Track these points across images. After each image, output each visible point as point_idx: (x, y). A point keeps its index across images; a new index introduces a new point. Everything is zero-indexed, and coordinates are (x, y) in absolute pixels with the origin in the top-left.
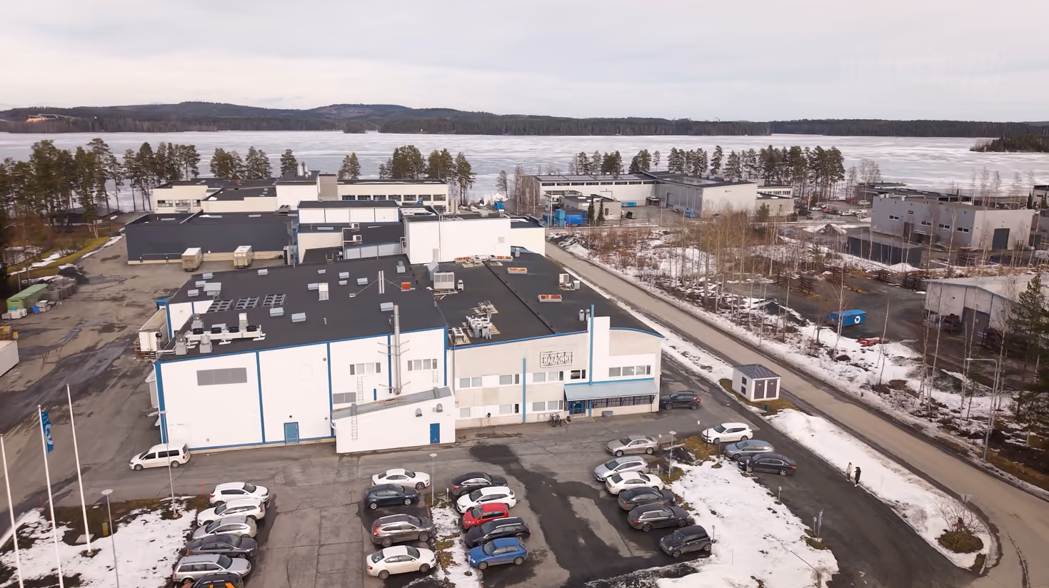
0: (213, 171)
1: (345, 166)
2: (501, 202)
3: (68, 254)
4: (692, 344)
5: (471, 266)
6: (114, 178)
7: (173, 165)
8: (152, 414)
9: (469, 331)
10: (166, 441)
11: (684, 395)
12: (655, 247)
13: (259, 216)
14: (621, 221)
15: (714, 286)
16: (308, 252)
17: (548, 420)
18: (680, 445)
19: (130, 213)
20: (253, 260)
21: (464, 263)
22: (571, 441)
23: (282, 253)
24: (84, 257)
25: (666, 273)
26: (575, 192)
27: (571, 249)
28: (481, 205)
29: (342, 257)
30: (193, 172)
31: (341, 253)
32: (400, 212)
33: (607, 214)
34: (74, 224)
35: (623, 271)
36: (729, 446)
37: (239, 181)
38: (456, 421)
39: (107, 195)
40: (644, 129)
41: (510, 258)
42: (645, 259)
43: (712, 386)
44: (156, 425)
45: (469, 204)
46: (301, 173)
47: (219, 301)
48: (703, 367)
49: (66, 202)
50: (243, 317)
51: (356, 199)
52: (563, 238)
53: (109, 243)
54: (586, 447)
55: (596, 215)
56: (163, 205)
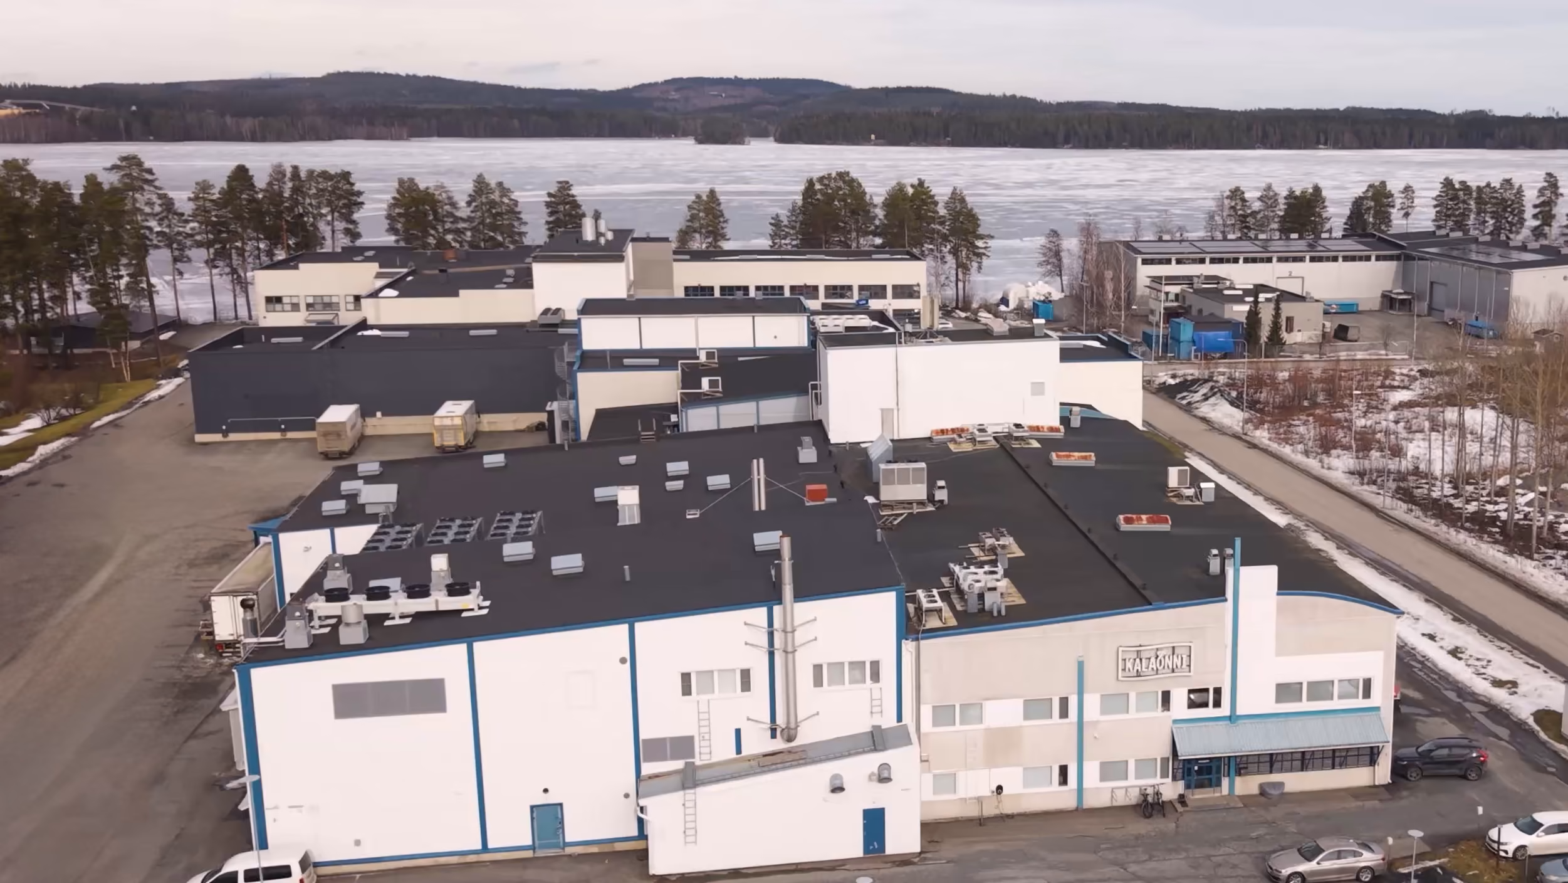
0: (392, 230)
1: (693, 218)
2: (1047, 301)
3: (62, 419)
4: (1473, 629)
5: (968, 447)
6: (169, 246)
7: (301, 216)
8: (233, 784)
9: (955, 598)
10: (264, 845)
11: (1450, 747)
12: (1402, 405)
13: (494, 332)
14: (1320, 345)
15: (1531, 495)
16: (602, 415)
17: (1134, 801)
18: (1437, 862)
19: (206, 326)
20: (477, 434)
21: (953, 440)
22: (1186, 850)
23: (543, 417)
24: (97, 424)
25: (1422, 467)
26: (1217, 279)
27: (1205, 410)
28: (1003, 308)
29: (676, 426)
30: (347, 232)
31: (674, 418)
32: (811, 323)
33: (1289, 329)
34: (76, 351)
35: (1321, 461)
36: (1546, 867)
37: (450, 254)
38: (924, 804)
39: (150, 285)
40: (1384, 134)
41: (1057, 430)
42: (1374, 433)
43: (1517, 727)
44: (242, 807)
45: (975, 305)
46: (589, 235)
47: (391, 526)
48: (1498, 683)
49: (61, 300)
50: (439, 563)
51: (717, 294)
52: (1187, 385)
53: (155, 394)
54: (1220, 865)
55: (1265, 333)
56: (278, 307)
